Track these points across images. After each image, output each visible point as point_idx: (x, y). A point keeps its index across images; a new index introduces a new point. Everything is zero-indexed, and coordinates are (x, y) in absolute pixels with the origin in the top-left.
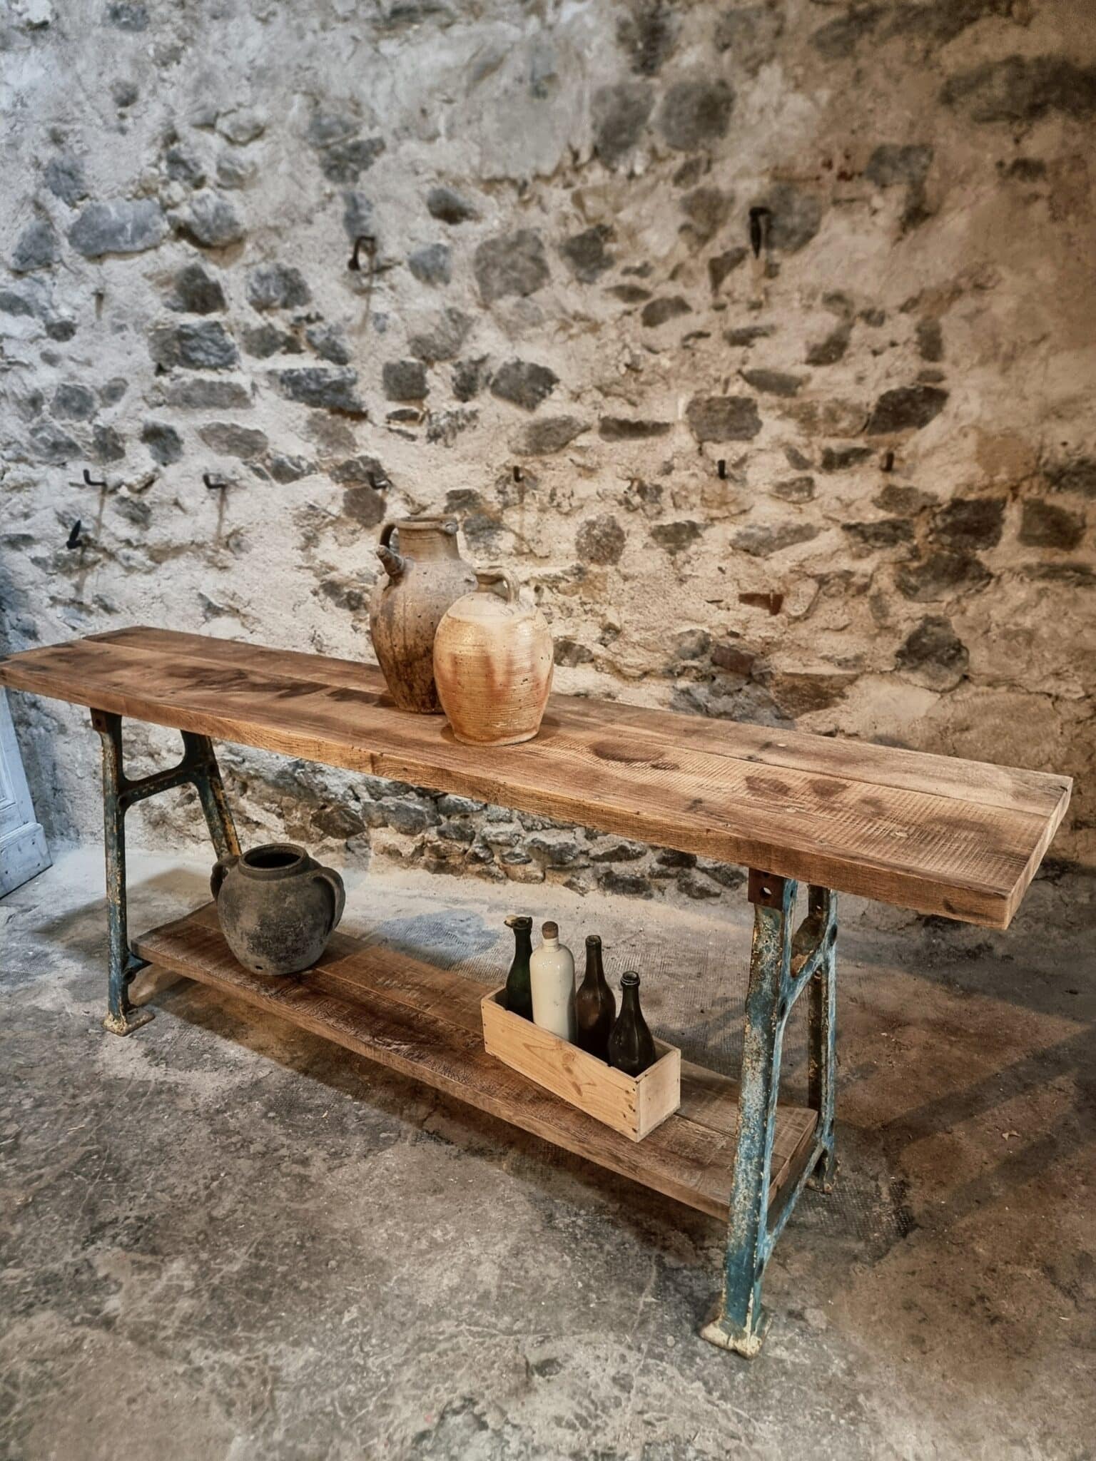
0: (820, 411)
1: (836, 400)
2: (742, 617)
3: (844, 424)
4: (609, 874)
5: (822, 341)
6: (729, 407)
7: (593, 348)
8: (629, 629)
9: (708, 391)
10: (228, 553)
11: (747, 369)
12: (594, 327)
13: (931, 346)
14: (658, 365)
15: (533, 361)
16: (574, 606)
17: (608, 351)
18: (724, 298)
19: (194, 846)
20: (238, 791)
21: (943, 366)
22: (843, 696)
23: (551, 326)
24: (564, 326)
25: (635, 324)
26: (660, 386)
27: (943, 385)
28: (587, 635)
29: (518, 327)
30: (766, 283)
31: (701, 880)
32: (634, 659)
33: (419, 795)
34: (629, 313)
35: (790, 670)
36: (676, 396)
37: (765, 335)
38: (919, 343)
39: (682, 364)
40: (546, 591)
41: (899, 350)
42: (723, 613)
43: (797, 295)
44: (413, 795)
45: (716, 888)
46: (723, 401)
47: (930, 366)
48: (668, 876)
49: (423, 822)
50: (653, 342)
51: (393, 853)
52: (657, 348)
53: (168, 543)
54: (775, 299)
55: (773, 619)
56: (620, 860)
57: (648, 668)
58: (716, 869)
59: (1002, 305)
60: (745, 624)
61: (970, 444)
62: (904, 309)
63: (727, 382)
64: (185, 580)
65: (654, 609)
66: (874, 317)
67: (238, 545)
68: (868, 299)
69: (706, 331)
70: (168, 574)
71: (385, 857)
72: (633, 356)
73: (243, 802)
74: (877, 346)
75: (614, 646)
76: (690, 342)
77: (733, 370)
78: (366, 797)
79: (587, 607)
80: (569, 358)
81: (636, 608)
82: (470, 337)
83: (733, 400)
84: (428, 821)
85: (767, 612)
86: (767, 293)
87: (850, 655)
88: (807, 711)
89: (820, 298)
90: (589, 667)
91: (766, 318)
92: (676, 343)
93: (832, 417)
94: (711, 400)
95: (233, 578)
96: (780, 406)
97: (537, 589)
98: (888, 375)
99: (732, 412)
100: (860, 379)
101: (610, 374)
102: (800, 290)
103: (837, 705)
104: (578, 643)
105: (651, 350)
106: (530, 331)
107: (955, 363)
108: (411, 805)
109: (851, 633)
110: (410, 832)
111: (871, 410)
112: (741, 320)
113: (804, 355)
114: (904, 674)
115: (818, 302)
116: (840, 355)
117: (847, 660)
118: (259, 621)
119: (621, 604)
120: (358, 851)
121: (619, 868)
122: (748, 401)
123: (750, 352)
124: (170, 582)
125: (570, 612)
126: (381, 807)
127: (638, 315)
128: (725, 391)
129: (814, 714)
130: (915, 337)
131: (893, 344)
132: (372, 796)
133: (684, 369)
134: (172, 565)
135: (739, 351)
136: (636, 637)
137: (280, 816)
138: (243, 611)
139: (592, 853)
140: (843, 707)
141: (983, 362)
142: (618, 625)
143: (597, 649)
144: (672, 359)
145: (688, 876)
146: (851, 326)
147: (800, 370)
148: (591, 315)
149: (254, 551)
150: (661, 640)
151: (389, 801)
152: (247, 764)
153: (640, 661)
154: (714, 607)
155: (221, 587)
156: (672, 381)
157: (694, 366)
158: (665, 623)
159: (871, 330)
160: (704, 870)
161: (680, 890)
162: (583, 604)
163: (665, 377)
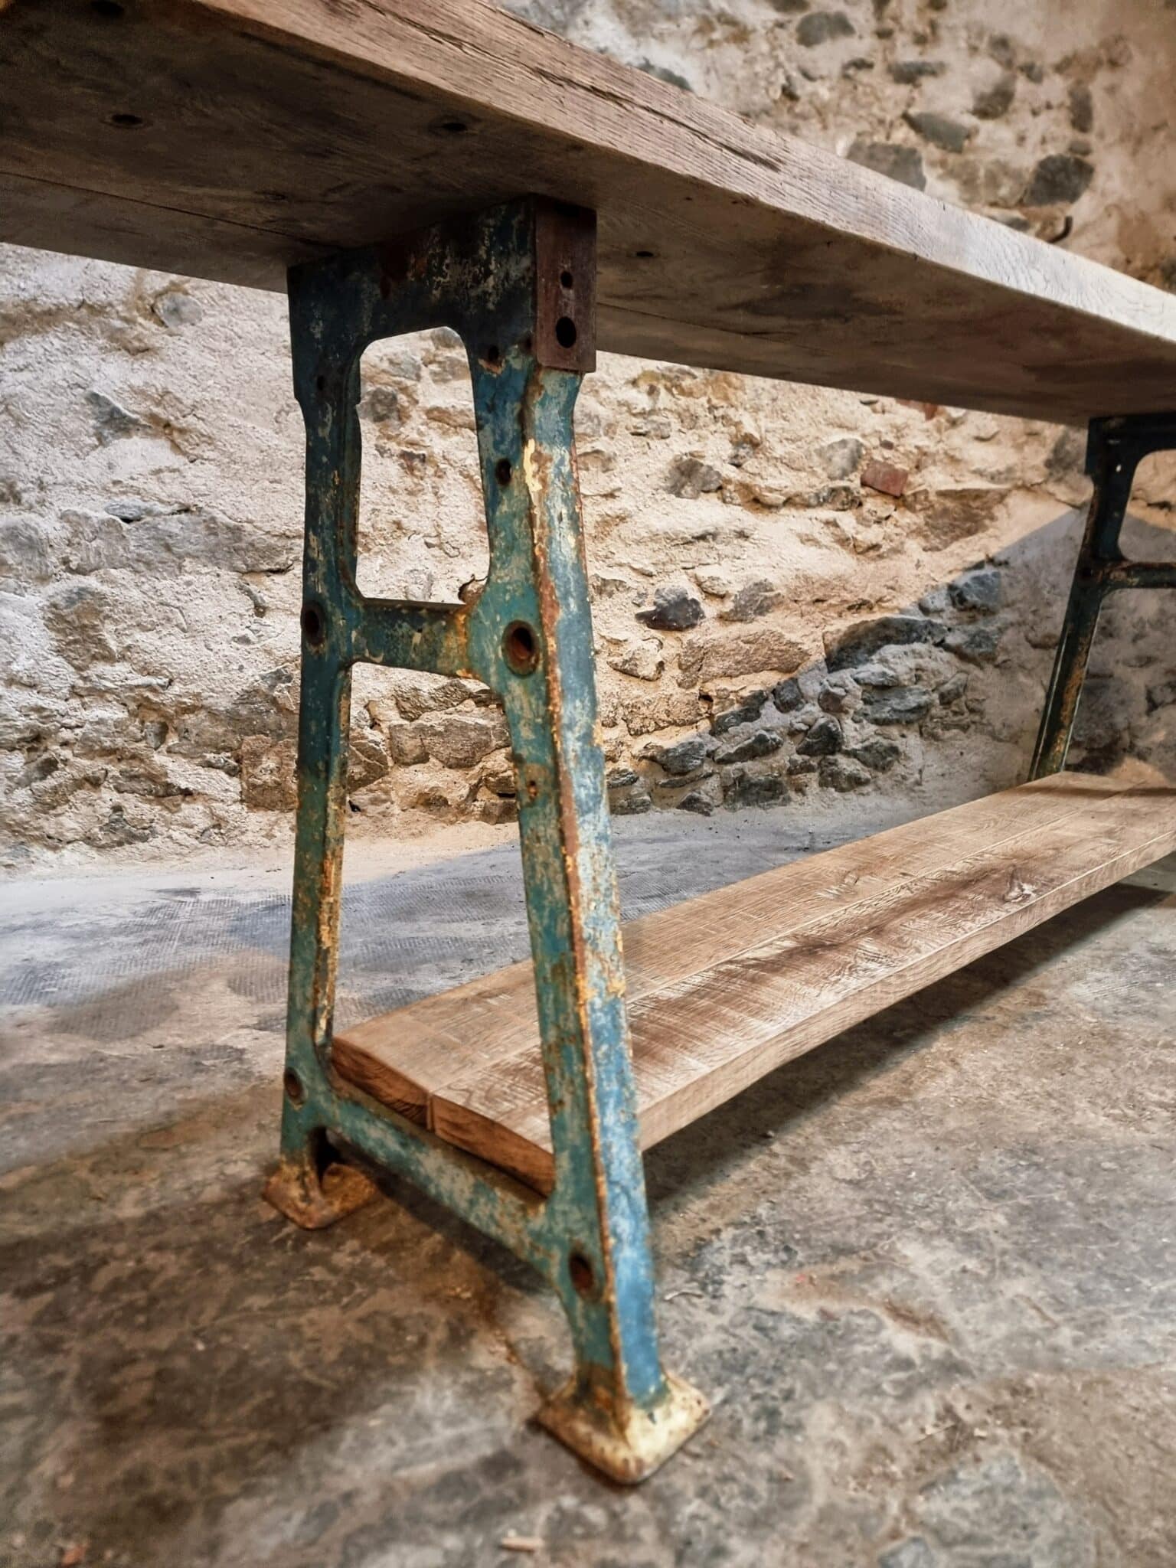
0: (982, 173)
1: (997, 162)
2: (899, 421)
3: (1004, 191)
4: (742, 778)
5: (988, 90)
6: (892, 157)
7: (740, 62)
8: (772, 440)
9: (871, 134)
10: (152, 325)
11: (913, 111)
12: (741, 35)
13: (1081, 116)
14: (814, 94)
15: (666, 66)
16: (701, 412)
17: (758, 68)
18: (889, 24)
19: (49, 855)
20: (152, 741)
21: (1092, 138)
22: (992, 518)
23: (689, 24)
24: (705, 27)
25: (787, 38)
26: (815, 123)
27: (1090, 159)
28: (715, 452)
29: (647, 19)
30: (933, 15)
31: (847, 765)
32: (775, 481)
33: (479, 703)
34: (781, 25)
35: (943, 488)
36: (834, 139)
37: (934, 73)
38: (1071, 109)
39: (841, 97)
40: (663, 392)
41: (1053, 114)
42: (877, 417)
43: (963, 34)
44: (470, 702)
45: (865, 774)
46: (887, 149)
47: (1081, 137)
48: (809, 769)
49: (487, 744)
50: (809, 66)
51: (431, 802)
52: (813, 73)
53: (27, 306)
54: (943, 33)
55: (930, 425)
56: (753, 757)
57: (792, 491)
58: (866, 749)
59: (1132, 85)
60: (899, 431)
61: (1112, 225)
62: (1060, 69)
63: (892, 124)
64: (60, 371)
65: (801, 413)
66: (1032, 73)
67: (175, 311)
68: (1027, 50)
69: (869, 60)
70: (21, 361)
71: (418, 813)
72: (788, 78)
73: (159, 759)
74: (1036, 105)
75: (750, 464)
76: (851, 72)
77: (899, 112)
78: (395, 718)
79: (719, 413)
80: (708, 71)
81: (780, 413)
82: (579, 21)
83: (897, 149)
84: (494, 743)
85: (923, 415)
86: (933, 25)
87: (1002, 467)
88: (956, 538)
89: (986, 39)
90: (713, 497)
91: (933, 55)
92: (836, 70)
93: (993, 181)
94: (874, 146)
95: (161, 367)
96: (943, 163)
97: (652, 391)
98: (1044, 141)
99: (896, 163)
100: (1021, 139)
101: (760, 99)
102: (967, 27)
103: (985, 528)
104: (706, 462)
105: (807, 76)
106: (664, 26)
107: (1101, 136)
108: (470, 720)
109: (999, 443)
110: (463, 764)
111: (1028, 177)
112: (907, 54)
113: (970, 104)
114: (1051, 487)
115: (984, 45)
116: (1005, 109)
117: (1000, 473)
118: (210, 440)
119: (757, 409)
120: (372, 810)
121: (754, 769)
122: (913, 152)
123: (916, 94)
124: (26, 376)
125: (695, 418)
126: (422, 730)
127: (792, 27)
128: (888, 137)
129: (962, 542)
130: (1068, 102)
131: (1049, 106)
132: (403, 713)
133: (846, 104)
134: (34, 346)
135: (904, 90)
136: (779, 451)
137: (232, 772)
138: (182, 423)
139: (721, 755)
140: (991, 531)
141: (1122, 140)
142: (757, 435)
143: (729, 472)
144: (831, 89)
145: (835, 763)
146: (1014, 78)
147: (969, 121)
148: (740, 18)
149: (207, 321)
150: (808, 456)
151: (434, 719)
152: (177, 688)
153: (784, 483)
154: (867, 409)
155: (137, 381)
156: (830, 118)
157: (855, 100)
158: (813, 431)
159: (1031, 86)
160: (850, 754)
161: (823, 784)
162: (712, 408)
163: (821, 112)
